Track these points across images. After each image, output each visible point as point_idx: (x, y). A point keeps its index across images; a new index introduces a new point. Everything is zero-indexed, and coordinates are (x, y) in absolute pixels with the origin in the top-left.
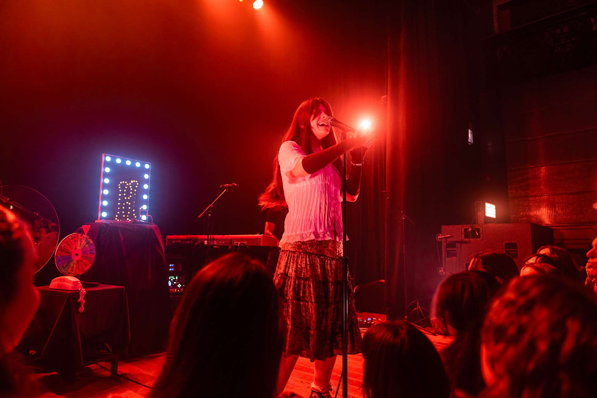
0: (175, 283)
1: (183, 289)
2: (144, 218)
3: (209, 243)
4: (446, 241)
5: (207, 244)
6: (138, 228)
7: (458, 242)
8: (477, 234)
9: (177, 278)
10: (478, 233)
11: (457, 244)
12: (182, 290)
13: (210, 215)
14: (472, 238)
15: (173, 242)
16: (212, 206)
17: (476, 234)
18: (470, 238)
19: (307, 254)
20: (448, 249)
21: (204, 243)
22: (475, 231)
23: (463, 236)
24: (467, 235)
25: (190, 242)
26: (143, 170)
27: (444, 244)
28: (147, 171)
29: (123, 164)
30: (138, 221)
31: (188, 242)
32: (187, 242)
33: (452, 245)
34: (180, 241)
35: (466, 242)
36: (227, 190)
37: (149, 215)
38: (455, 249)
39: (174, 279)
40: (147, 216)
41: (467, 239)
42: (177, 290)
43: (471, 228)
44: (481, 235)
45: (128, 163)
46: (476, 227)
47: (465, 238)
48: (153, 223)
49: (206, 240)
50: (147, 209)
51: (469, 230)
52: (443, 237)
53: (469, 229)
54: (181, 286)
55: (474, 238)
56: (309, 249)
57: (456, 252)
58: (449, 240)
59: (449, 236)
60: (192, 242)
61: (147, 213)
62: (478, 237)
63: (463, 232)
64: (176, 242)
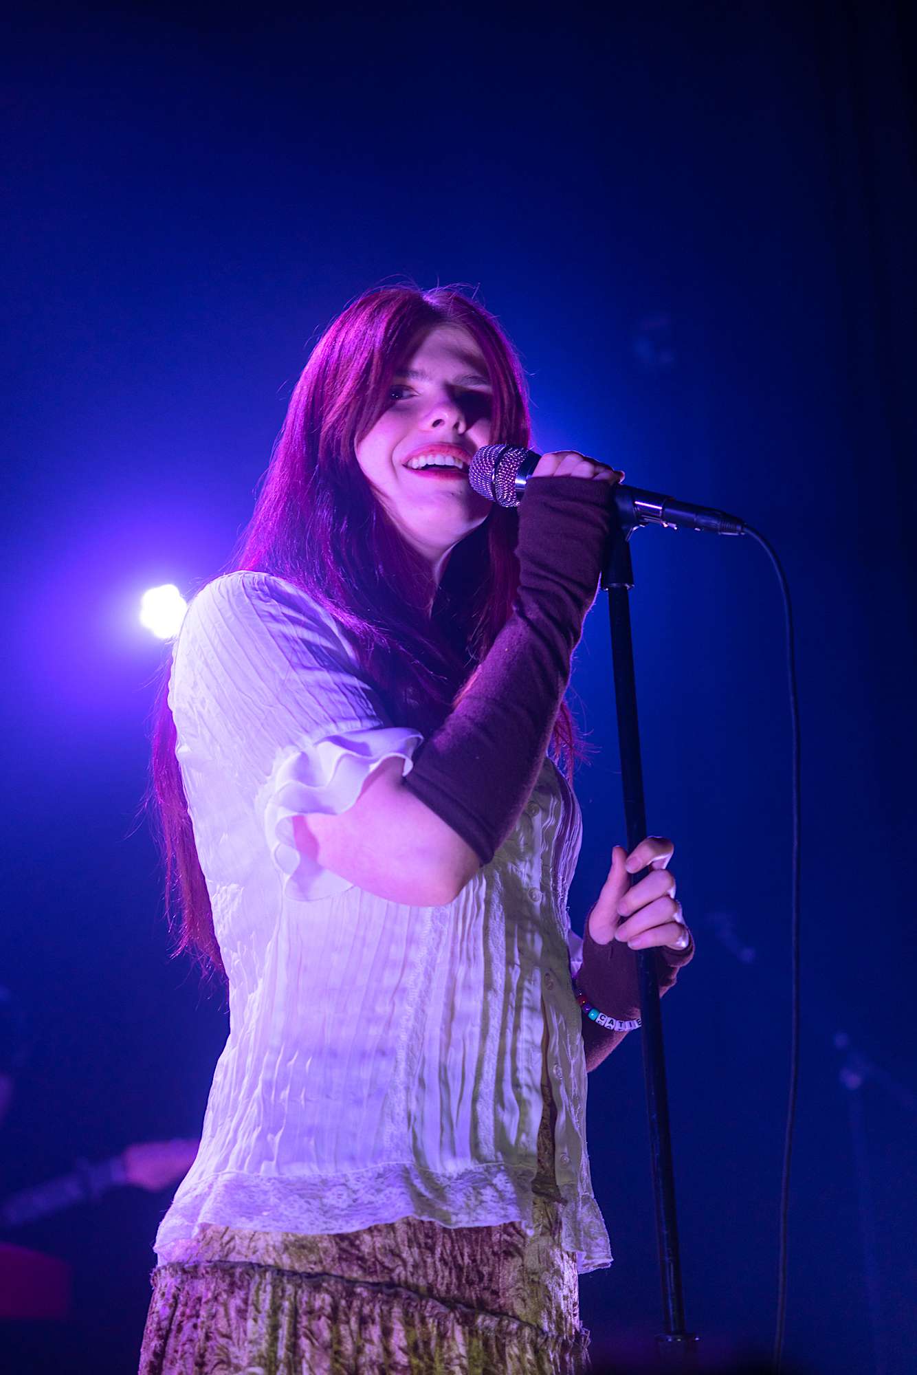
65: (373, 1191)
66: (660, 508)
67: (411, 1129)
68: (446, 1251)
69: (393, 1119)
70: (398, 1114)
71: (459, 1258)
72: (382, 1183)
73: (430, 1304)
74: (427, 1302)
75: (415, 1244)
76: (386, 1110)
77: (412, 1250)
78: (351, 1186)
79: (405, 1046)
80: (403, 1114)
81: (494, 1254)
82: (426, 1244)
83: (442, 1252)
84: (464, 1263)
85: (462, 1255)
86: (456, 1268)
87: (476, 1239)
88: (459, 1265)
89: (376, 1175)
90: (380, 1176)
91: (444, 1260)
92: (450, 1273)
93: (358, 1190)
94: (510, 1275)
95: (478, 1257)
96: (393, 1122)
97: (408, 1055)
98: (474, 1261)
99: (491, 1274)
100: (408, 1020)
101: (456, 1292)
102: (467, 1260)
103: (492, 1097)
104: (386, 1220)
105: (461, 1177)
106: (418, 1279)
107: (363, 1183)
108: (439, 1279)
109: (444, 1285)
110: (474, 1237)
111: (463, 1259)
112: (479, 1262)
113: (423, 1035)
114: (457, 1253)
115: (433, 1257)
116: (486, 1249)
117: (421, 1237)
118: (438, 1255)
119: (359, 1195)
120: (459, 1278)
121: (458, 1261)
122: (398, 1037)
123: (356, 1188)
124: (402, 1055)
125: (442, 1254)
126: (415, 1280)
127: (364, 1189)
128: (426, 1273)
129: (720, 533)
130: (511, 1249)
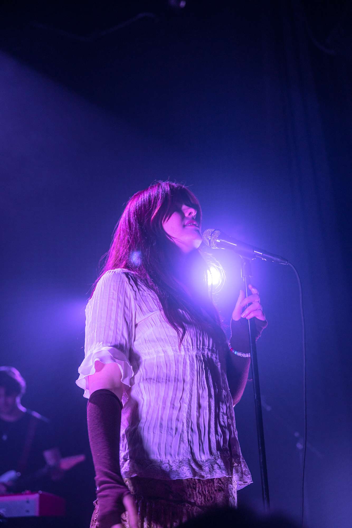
65: (178, 467)
66: (262, 254)
67: (189, 446)
68: (200, 490)
69: (183, 442)
70: (185, 441)
71: (204, 492)
72: (181, 464)
73: (195, 508)
74: (194, 507)
75: (190, 487)
76: (181, 439)
77: (189, 489)
78: (170, 464)
79: (186, 418)
80: (187, 441)
81: (215, 490)
82: (193, 487)
83: (199, 490)
84: (206, 494)
85: (205, 491)
86: (203, 495)
87: (210, 485)
88: (204, 494)
89: (179, 462)
90: (180, 462)
91: (199, 492)
92: (202, 497)
93: (173, 466)
94: (220, 498)
95: (210, 492)
96: (184, 443)
97: (187, 421)
98: (209, 493)
99: (215, 497)
100: (186, 409)
101: (204, 504)
102: (207, 493)
103: (214, 433)
104: (182, 478)
105: (207, 461)
106: (191, 499)
107: (175, 463)
108: (198, 499)
109: (200, 501)
110: (209, 485)
111: (206, 492)
112: (210, 493)
113: (191, 414)
114: (203, 490)
115: (196, 491)
116: (213, 488)
117: (192, 485)
118: (197, 491)
119: (173, 467)
120: (205, 499)
121: (204, 493)
122: (183, 414)
123: (172, 465)
124: (185, 421)
125: (198, 490)
126: (190, 500)
127: (175, 466)
128: (194, 497)
129: (280, 263)
130: (220, 488)
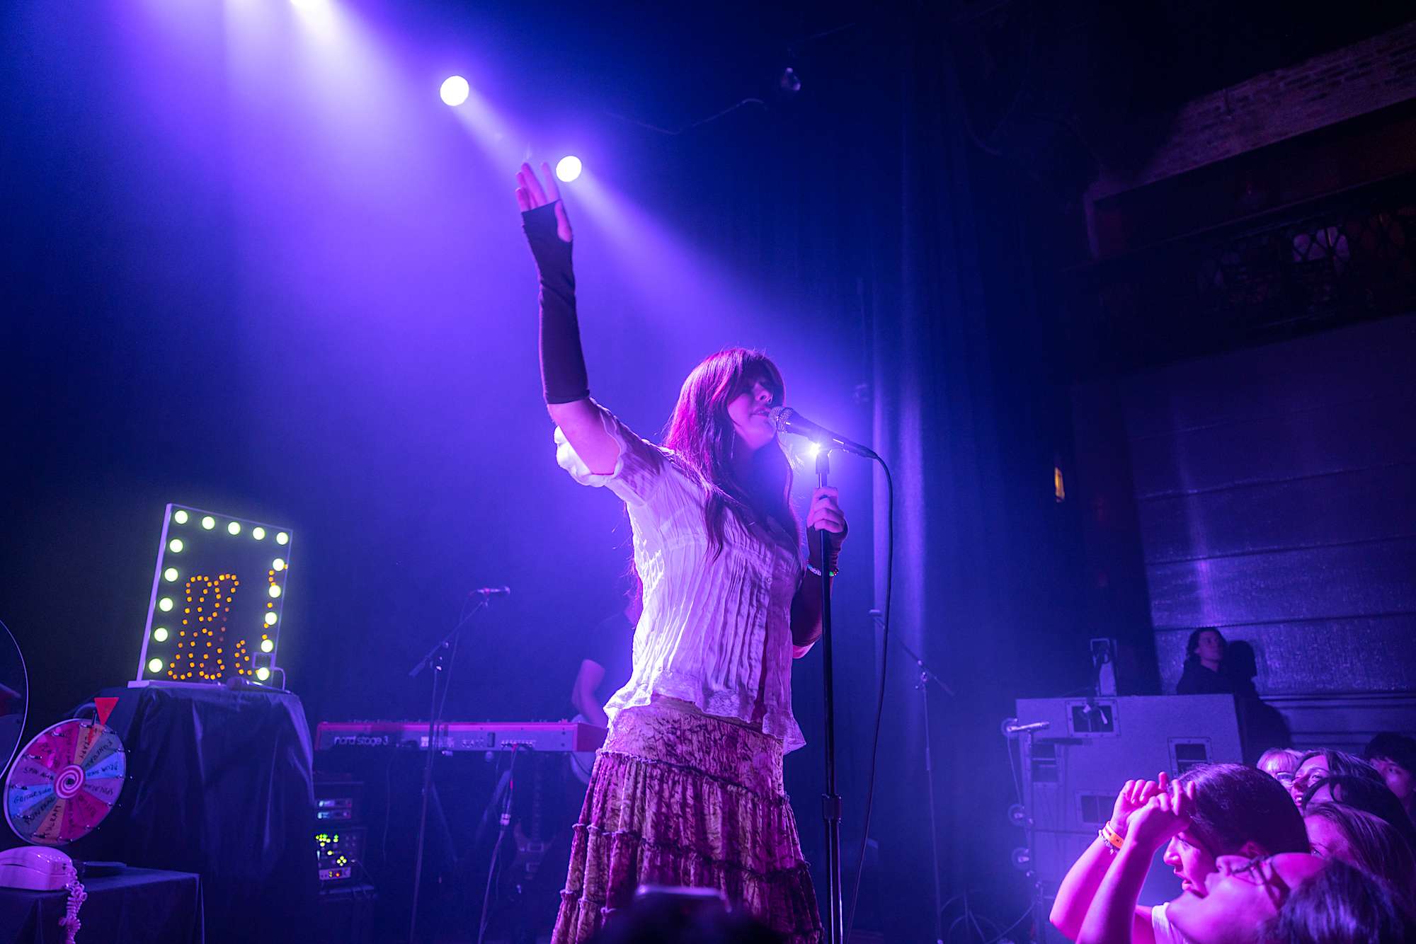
0: (330, 853)
1: (349, 869)
2: (263, 674)
3: (433, 743)
4: (1032, 738)
5: (427, 745)
6: (244, 702)
7: (1058, 740)
8: (1105, 721)
9: (336, 840)
10: (1106, 717)
11: (1056, 746)
12: (348, 873)
13: (439, 668)
14: (1093, 731)
15: (336, 739)
16: (447, 644)
17: (1103, 722)
18: (1088, 731)
19: (690, 773)
20: (1034, 759)
21: (420, 742)
22: (1100, 715)
23: (1071, 724)
24: (1080, 723)
25: (381, 740)
26: (270, 549)
27: (1026, 746)
28: (280, 551)
29: (219, 534)
30: (248, 683)
31: (375, 739)
32: (373, 741)
33: (1044, 747)
34: (354, 738)
35: (1078, 742)
36: (487, 604)
37: (276, 666)
38: (1053, 759)
39: (329, 841)
40: (270, 671)
41: (1080, 735)
42: (334, 875)
43: (1090, 706)
44: (1115, 724)
45: (234, 528)
46: (1102, 704)
47: (1076, 730)
48: (285, 688)
49: (425, 736)
50: (272, 651)
51: (1085, 711)
52: (1023, 727)
53: (1083, 708)
54: (345, 861)
55: (1096, 729)
56: (696, 759)
57: (1054, 766)
58: (1038, 735)
59: (1038, 724)
60: (387, 740)
61: (273, 662)
62: (1109, 727)
63: (1070, 716)
64: (343, 740)
74: (705, 777)
